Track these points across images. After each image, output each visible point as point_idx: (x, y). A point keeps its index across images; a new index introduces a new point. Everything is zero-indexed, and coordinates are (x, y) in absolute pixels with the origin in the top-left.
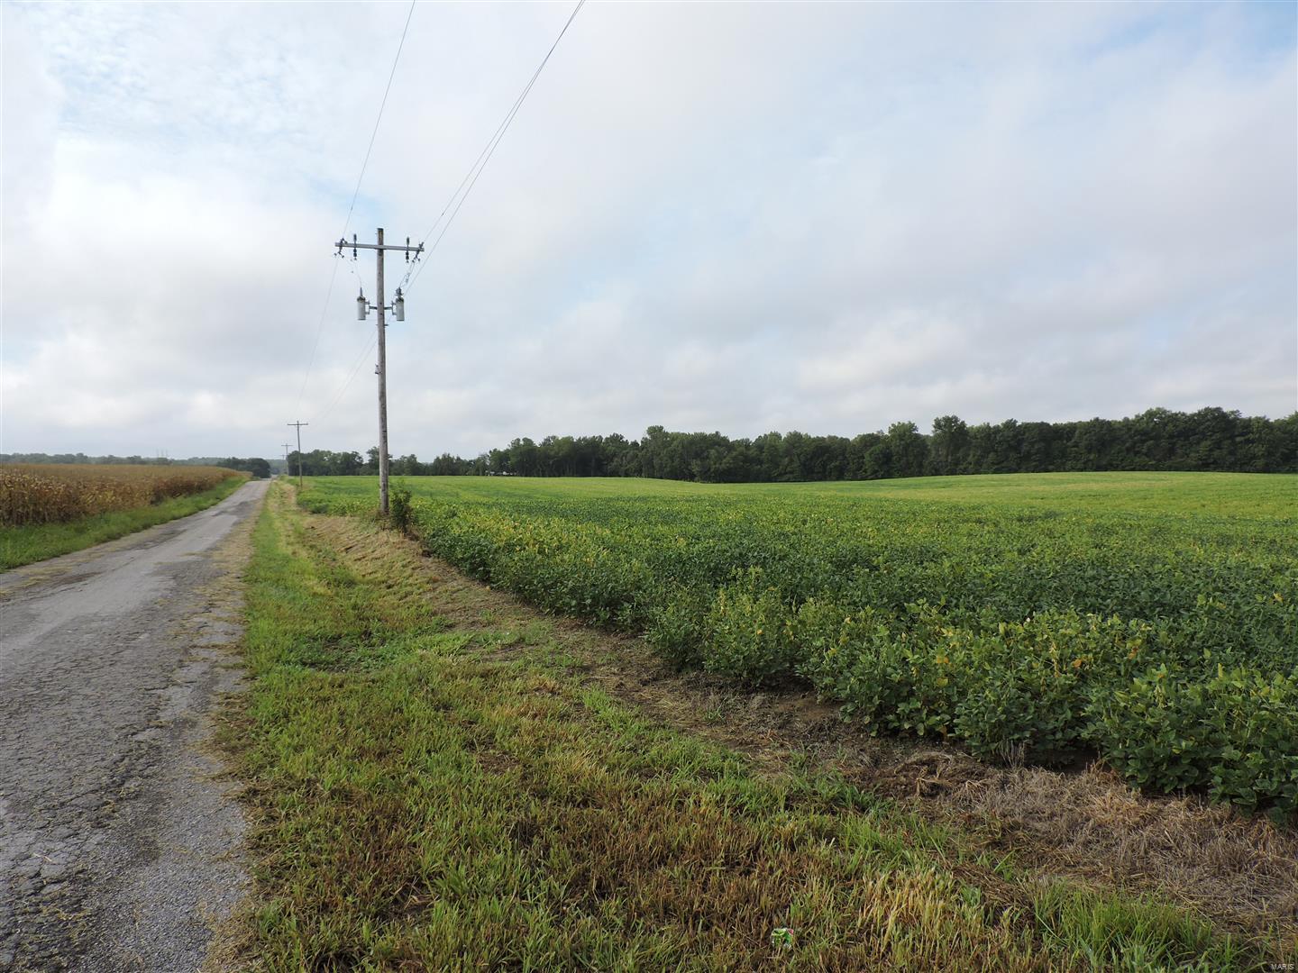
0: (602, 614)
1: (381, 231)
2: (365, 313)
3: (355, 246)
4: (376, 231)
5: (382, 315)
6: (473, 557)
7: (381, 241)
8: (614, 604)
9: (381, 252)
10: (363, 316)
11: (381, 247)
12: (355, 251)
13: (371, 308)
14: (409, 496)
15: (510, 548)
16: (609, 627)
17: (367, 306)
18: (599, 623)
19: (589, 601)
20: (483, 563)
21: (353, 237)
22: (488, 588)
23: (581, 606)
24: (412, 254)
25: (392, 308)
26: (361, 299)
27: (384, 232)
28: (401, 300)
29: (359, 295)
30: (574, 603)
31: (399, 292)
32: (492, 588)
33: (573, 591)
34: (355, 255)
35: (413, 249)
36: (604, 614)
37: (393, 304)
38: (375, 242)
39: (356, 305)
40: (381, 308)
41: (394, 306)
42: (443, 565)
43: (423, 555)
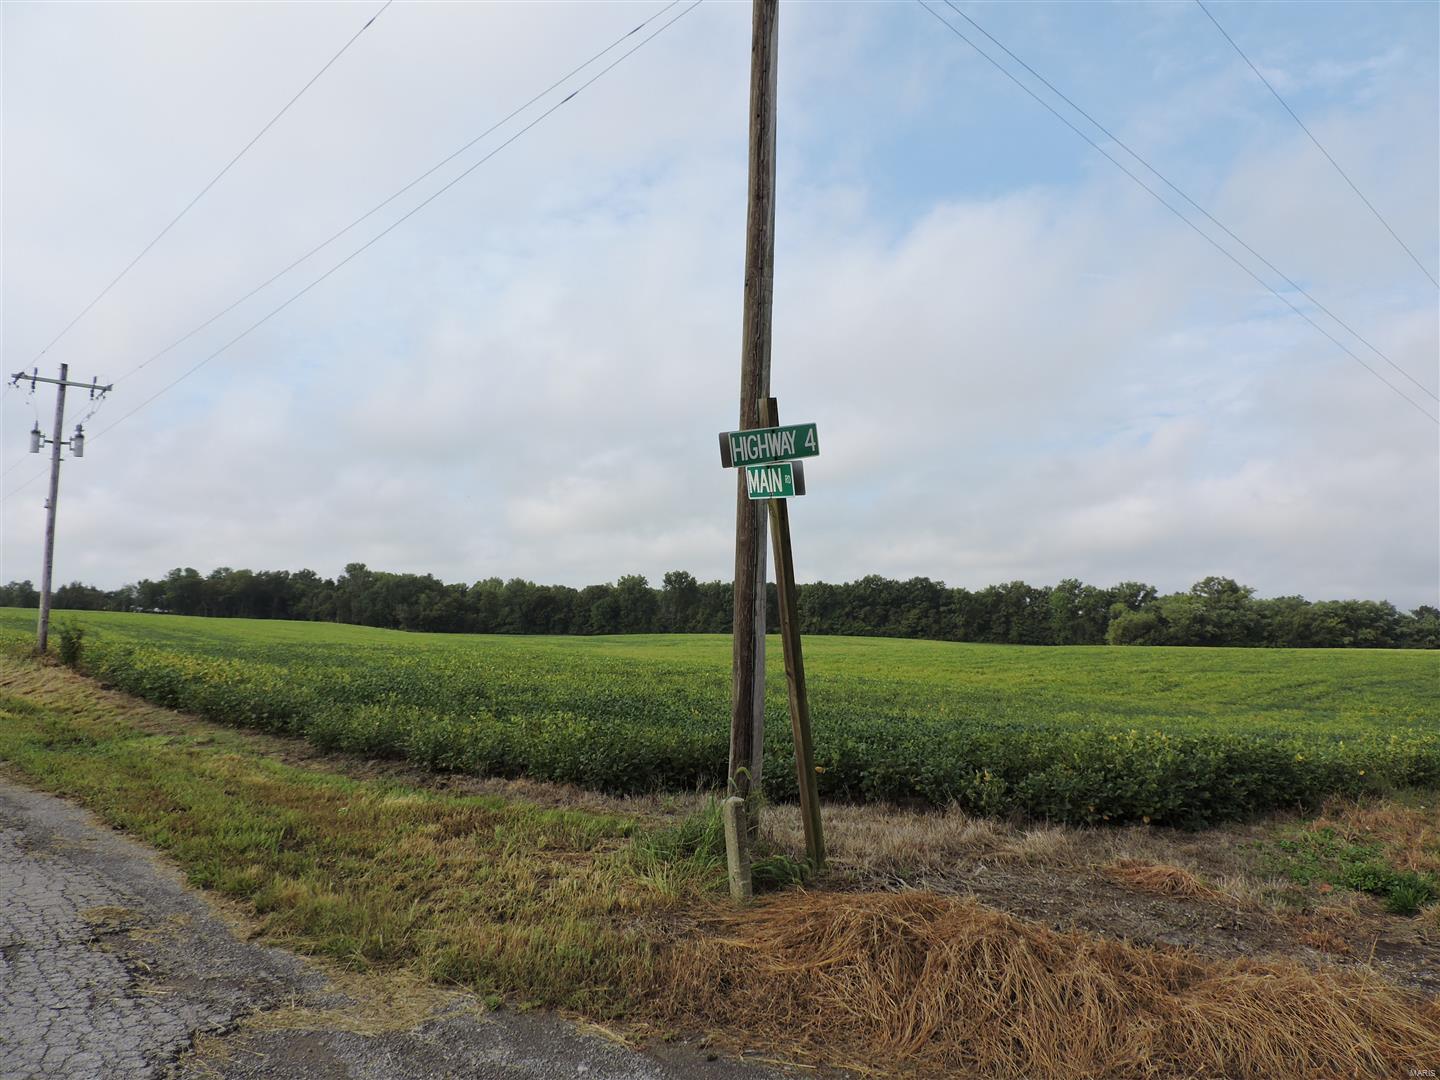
0: (276, 724)
1: (65, 367)
2: (39, 446)
3: (35, 379)
4: (60, 366)
5: (57, 451)
6: (162, 686)
7: (64, 377)
8: (285, 716)
9: (63, 387)
10: (36, 448)
11: (63, 382)
12: (33, 383)
13: (46, 441)
14: (81, 634)
15: (197, 679)
16: (282, 732)
17: (42, 439)
18: (273, 730)
19: (266, 715)
20: (172, 692)
21: (33, 371)
22: (176, 711)
23: (260, 718)
24: (97, 392)
25: (69, 443)
26: (36, 432)
27: (69, 368)
28: (80, 437)
29: (33, 429)
30: (254, 716)
31: (80, 428)
32: (179, 712)
33: (253, 709)
34: (33, 387)
35: (99, 388)
36: (277, 724)
37: (71, 439)
38: (57, 377)
39: (29, 438)
40: (58, 443)
41: (73, 442)
42: (126, 696)
43: (102, 688)
